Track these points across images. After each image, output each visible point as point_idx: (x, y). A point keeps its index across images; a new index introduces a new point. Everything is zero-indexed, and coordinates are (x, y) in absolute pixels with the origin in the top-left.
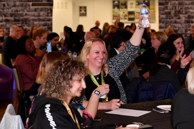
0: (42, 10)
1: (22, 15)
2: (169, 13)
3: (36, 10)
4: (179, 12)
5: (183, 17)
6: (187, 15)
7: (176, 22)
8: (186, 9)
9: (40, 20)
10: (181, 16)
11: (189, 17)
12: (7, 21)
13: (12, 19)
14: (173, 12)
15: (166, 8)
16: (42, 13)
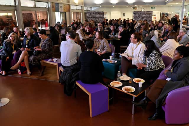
0: (101, 15)
1: (95, 16)
2: (137, 16)
3: (99, 15)
4: (140, 16)
5: (141, 17)
6: (142, 17)
7: (139, 19)
8: (142, 15)
9: (100, 17)
10: (140, 17)
11: (143, 17)
12: (91, 17)
13: (93, 17)
14: (138, 16)
15: (136, 14)
16: (101, 16)
